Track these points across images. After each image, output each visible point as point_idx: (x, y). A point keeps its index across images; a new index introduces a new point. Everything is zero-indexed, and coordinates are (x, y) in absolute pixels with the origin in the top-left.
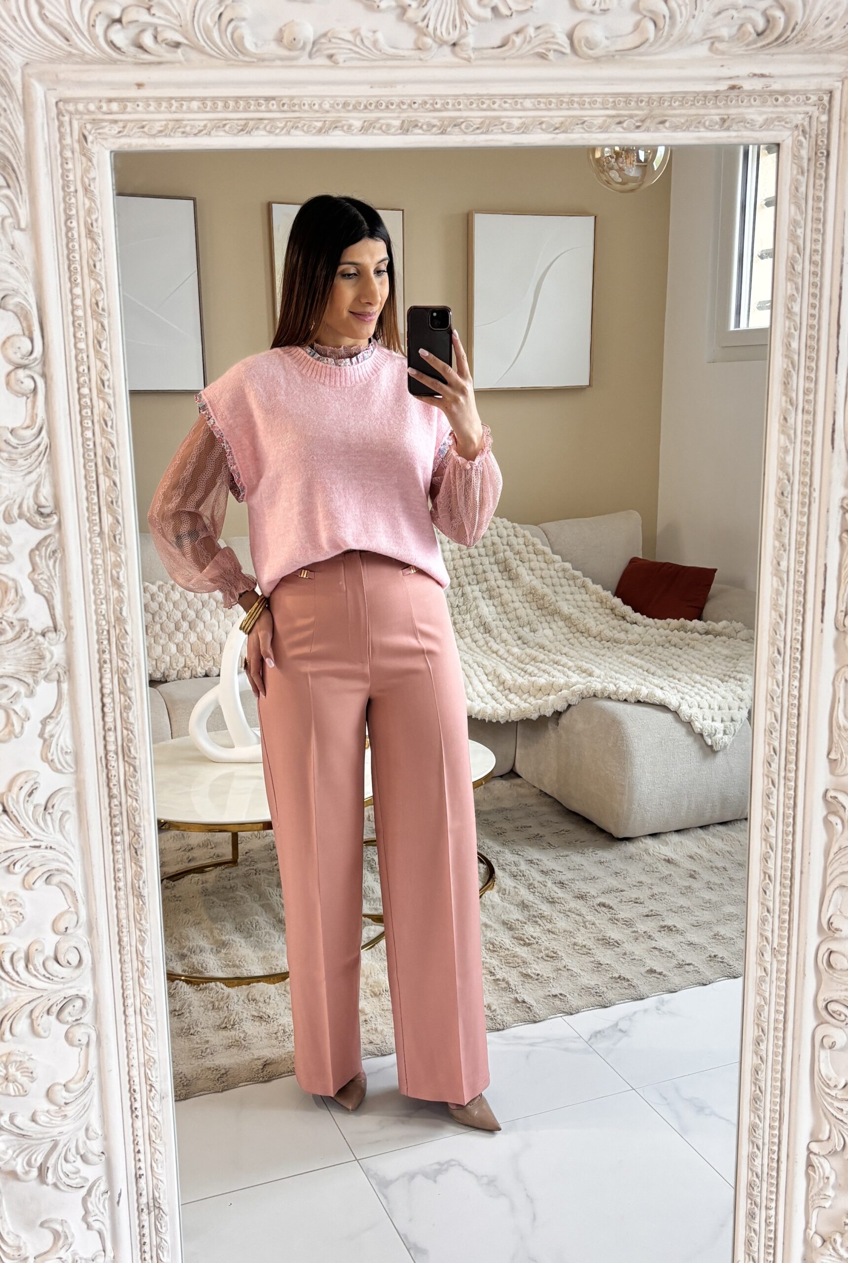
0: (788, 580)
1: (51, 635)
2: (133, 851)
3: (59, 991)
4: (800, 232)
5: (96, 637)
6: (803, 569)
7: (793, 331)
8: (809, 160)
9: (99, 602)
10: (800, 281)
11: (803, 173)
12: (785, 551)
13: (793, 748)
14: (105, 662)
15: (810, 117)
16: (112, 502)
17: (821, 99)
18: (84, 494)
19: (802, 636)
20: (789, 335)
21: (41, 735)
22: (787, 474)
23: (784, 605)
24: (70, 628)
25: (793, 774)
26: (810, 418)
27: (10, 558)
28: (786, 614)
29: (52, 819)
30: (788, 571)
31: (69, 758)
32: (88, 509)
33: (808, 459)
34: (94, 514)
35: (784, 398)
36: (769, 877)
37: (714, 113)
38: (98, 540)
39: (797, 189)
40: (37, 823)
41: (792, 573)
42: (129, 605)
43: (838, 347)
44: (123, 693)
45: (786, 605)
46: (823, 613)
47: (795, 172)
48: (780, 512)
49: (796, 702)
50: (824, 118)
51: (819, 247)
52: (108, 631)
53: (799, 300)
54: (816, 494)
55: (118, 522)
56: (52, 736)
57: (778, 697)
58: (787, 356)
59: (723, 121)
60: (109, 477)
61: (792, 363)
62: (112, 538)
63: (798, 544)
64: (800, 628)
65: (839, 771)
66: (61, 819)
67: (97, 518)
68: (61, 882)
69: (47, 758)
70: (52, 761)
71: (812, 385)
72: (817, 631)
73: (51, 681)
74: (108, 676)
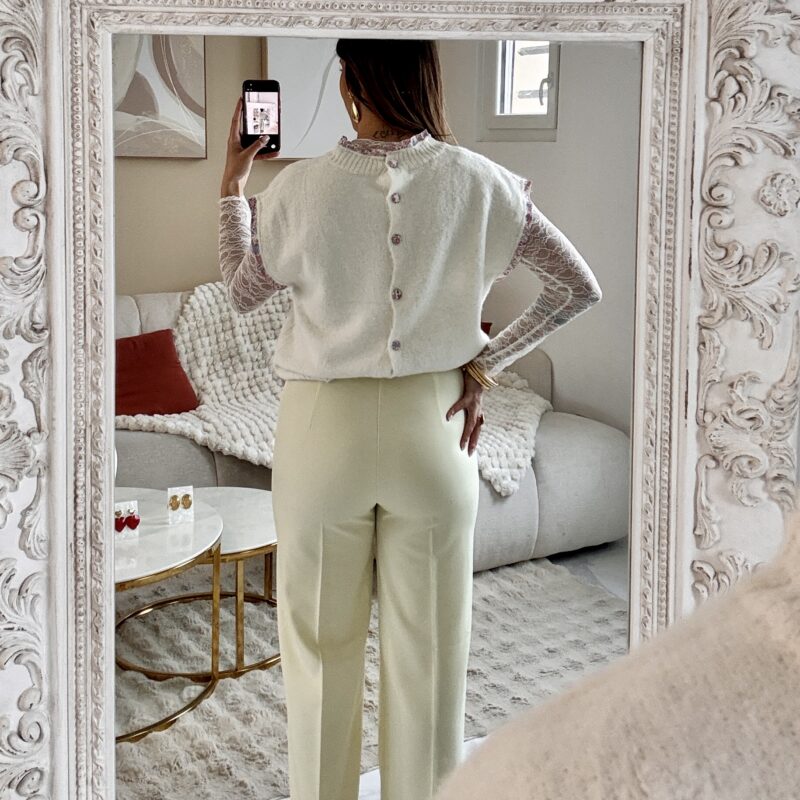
0: (657, 383)
1: (36, 435)
3: (21, 764)
4: (660, 109)
5: (74, 436)
6: (668, 374)
7: (656, 184)
8: (667, 55)
9: (79, 405)
10: (661, 146)
11: (662, 65)
13: (664, 525)
14: (80, 458)
15: (667, 23)
16: (96, 319)
17: (675, 11)
18: (72, 311)
19: (670, 430)
20: (653, 188)
21: (21, 525)
22: (654, 297)
24: (52, 429)
25: (665, 548)
26: (671, 252)
27: (6, 368)
28: (656, 411)
29: (25, 603)
30: (657, 376)
31: (43, 545)
32: (74, 325)
33: (671, 285)
34: (80, 329)
35: (650, 236)
37: (594, 19)
38: (82, 351)
39: (658, 77)
40: (12, 607)
41: (660, 377)
42: (105, 407)
43: (692, 198)
44: (95, 486)
45: (657, 404)
46: (686, 411)
47: (656, 63)
48: (649, 326)
49: (666, 485)
50: (678, 24)
51: (675, 121)
52: (85, 430)
53: (660, 161)
54: (677, 313)
55: (100, 335)
56: (30, 526)
57: (651, 482)
58: (652, 204)
59: (601, 25)
60: (95, 297)
61: (656, 209)
62: (94, 349)
63: (665, 353)
64: (668, 424)
65: (704, 545)
66: (33, 602)
67: (82, 332)
68: (29, 661)
69: (24, 546)
70: (29, 549)
71: (672, 227)
72: (682, 426)
73: (33, 476)
74: (82, 470)
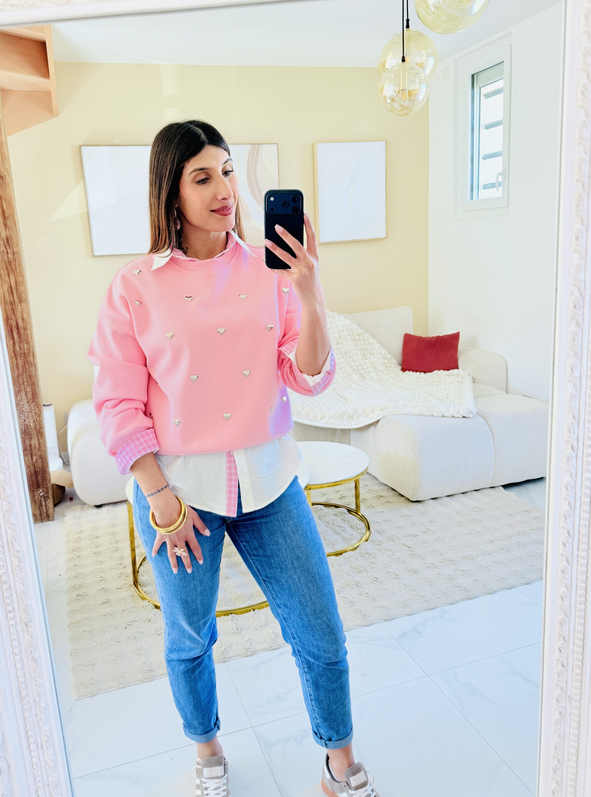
0: (580, 385)
2: (24, 625)
12: (577, 358)
22: (579, 289)
23: (577, 407)
25: (585, 553)
28: (579, 415)
30: (580, 376)
35: (575, 219)
36: (564, 638)
41: (584, 378)
45: (579, 406)
48: (573, 323)
57: (571, 488)
58: (578, 180)
